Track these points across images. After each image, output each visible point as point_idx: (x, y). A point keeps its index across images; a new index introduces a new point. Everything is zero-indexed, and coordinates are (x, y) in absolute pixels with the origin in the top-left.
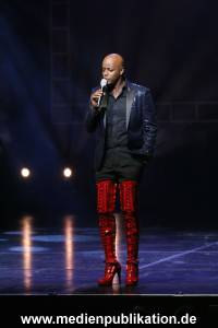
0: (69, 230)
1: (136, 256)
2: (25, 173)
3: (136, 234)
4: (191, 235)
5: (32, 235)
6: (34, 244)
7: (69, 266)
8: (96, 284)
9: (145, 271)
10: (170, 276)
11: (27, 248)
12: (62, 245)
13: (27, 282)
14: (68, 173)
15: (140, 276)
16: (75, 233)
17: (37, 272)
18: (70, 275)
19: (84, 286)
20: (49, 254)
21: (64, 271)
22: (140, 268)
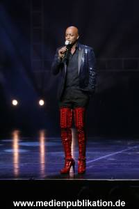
0: (42, 139)
1: (84, 155)
2: (15, 103)
3: (85, 141)
4: (119, 142)
5: (19, 142)
6: (21, 147)
7: (43, 161)
8: (59, 173)
9: (90, 164)
10: (106, 168)
11: (16, 150)
12: (38, 148)
13: (16, 171)
14: (42, 103)
15: (87, 168)
16: (46, 141)
17: (22, 165)
18: (43, 167)
19: (52, 174)
20: (30, 154)
21: (39, 165)
22: (87, 162)
